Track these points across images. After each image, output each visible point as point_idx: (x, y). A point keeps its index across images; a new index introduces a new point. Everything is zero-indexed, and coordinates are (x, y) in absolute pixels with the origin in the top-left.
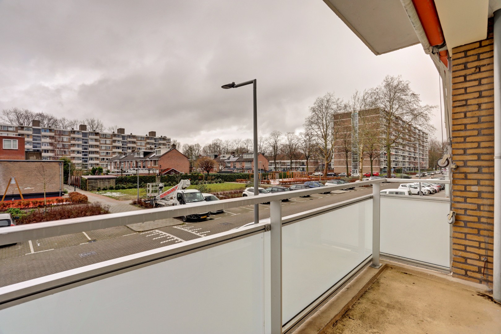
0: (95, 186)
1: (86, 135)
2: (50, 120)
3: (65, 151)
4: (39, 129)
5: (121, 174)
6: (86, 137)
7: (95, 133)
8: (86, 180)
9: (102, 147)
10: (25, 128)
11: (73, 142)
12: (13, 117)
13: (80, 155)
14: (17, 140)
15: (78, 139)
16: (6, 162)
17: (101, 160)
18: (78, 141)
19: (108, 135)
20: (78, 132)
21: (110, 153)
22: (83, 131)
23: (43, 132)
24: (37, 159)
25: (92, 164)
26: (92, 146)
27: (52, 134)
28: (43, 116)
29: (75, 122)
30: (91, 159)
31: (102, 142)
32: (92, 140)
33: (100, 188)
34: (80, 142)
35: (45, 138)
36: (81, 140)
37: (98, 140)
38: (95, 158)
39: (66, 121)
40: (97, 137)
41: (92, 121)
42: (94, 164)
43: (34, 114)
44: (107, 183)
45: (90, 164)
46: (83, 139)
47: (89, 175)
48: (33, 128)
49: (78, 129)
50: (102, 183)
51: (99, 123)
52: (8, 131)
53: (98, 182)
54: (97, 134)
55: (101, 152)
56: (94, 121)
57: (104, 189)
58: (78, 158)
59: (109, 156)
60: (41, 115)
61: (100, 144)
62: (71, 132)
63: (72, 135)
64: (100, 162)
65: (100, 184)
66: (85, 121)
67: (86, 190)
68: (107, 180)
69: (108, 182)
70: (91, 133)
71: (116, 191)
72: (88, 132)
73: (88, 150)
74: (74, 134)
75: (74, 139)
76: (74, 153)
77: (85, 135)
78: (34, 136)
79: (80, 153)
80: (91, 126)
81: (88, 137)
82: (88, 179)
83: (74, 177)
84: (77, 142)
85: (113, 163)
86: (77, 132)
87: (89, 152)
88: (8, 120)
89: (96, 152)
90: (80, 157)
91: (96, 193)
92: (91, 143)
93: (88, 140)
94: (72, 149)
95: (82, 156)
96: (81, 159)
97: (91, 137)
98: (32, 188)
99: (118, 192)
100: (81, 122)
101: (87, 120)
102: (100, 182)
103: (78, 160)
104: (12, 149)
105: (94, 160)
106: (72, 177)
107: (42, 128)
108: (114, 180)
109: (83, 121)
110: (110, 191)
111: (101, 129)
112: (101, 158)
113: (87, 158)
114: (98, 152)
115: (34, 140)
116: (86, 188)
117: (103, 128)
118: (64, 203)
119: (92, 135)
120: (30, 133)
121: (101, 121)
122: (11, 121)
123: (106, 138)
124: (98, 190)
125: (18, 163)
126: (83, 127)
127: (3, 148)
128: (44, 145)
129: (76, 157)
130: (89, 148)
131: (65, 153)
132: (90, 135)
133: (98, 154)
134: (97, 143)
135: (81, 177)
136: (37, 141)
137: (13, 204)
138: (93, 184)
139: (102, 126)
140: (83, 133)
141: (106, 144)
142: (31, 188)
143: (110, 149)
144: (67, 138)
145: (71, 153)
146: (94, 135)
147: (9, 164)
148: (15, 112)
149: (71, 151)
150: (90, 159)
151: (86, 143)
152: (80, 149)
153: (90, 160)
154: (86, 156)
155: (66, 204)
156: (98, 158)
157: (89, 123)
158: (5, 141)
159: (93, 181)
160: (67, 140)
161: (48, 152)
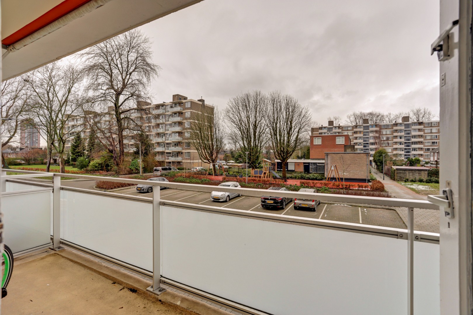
0: (403, 177)
1: (409, 126)
2: (378, 116)
3: (388, 143)
4: (368, 126)
5: (435, 166)
6: (409, 128)
7: (419, 123)
8: (395, 171)
9: (427, 137)
10: (358, 127)
11: (395, 134)
12: (352, 119)
13: (403, 146)
14: (344, 137)
15: (401, 131)
16: (332, 154)
17: (426, 151)
18: (401, 133)
19: (434, 123)
20: (401, 124)
21: (436, 142)
22: (405, 123)
23: (370, 128)
24: (351, 151)
25: (415, 155)
26: (414, 137)
27: (378, 129)
28: (373, 114)
29: (400, 114)
30: (415, 149)
31: (426, 131)
32: (415, 131)
33: (408, 180)
34: (403, 134)
35: (372, 132)
36: (404, 132)
37: (422, 130)
38: (419, 148)
39: (392, 115)
40: (421, 127)
41: (417, 111)
42: (417, 155)
43: (366, 114)
44: (417, 174)
45: (412, 155)
46: (405, 131)
47: (403, 166)
48: (363, 126)
49: (401, 122)
50: (411, 174)
51: (426, 111)
52: (348, 130)
53: (407, 173)
54: (421, 124)
55: (426, 142)
56: (420, 110)
57: (412, 181)
58: (400, 149)
59: (436, 146)
60: (371, 114)
61: (424, 133)
62: (394, 125)
63: (395, 128)
64: (424, 153)
65: (409, 175)
66: (410, 112)
67: (394, 180)
68: (417, 172)
69: (419, 173)
70: (414, 124)
71: (427, 184)
72: (411, 123)
73: (411, 141)
74: (397, 126)
75: (396, 131)
76: (397, 145)
77: (407, 126)
78: (364, 132)
79: (403, 144)
80: (417, 116)
81: (411, 128)
82: (396, 170)
83: (387, 167)
84: (399, 134)
85: (436, 154)
86: (399, 124)
87: (412, 143)
88: (349, 121)
89: (419, 142)
90: (403, 148)
91: (401, 184)
92: (413, 133)
93: (411, 131)
94: (395, 140)
95: (405, 147)
96: (404, 149)
97: (413, 127)
98: (348, 174)
99: (428, 185)
100: (406, 113)
101: (413, 111)
102: (409, 173)
103: (400, 151)
104: (341, 144)
105: (417, 151)
106: (386, 166)
107: (370, 125)
108: (426, 172)
109: (408, 112)
110: (419, 183)
111: (429, 117)
112: (426, 149)
113: (410, 149)
114: (422, 142)
115: (364, 135)
116: (395, 178)
117: (431, 116)
118: (364, 189)
119: (415, 126)
120: (362, 129)
121: (428, 109)
122: (351, 122)
123: (431, 126)
124: (405, 181)
125: (339, 154)
126: (406, 119)
127: (336, 144)
128: (371, 139)
129: (399, 148)
130: (412, 139)
131: (388, 145)
132: (413, 126)
133: (422, 144)
134: (421, 133)
135: (391, 168)
136: (366, 136)
137: (330, 184)
138: (402, 175)
139: (429, 114)
140: (405, 125)
141: (431, 133)
142: (346, 174)
143: (436, 138)
144: (390, 131)
145: (394, 144)
146: (417, 125)
147: (333, 155)
148: (354, 115)
149: (394, 143)
150: (413, 149)
151: (409, 134)
152: (403, 140)
153: (412, 151)
154: (409, 147)
155: (366, 190)
156: (422, 149)
157: (414, 114)
158: (337, 139)
159: (401, 171)
160: (390, 133)
161: (374, 145)
